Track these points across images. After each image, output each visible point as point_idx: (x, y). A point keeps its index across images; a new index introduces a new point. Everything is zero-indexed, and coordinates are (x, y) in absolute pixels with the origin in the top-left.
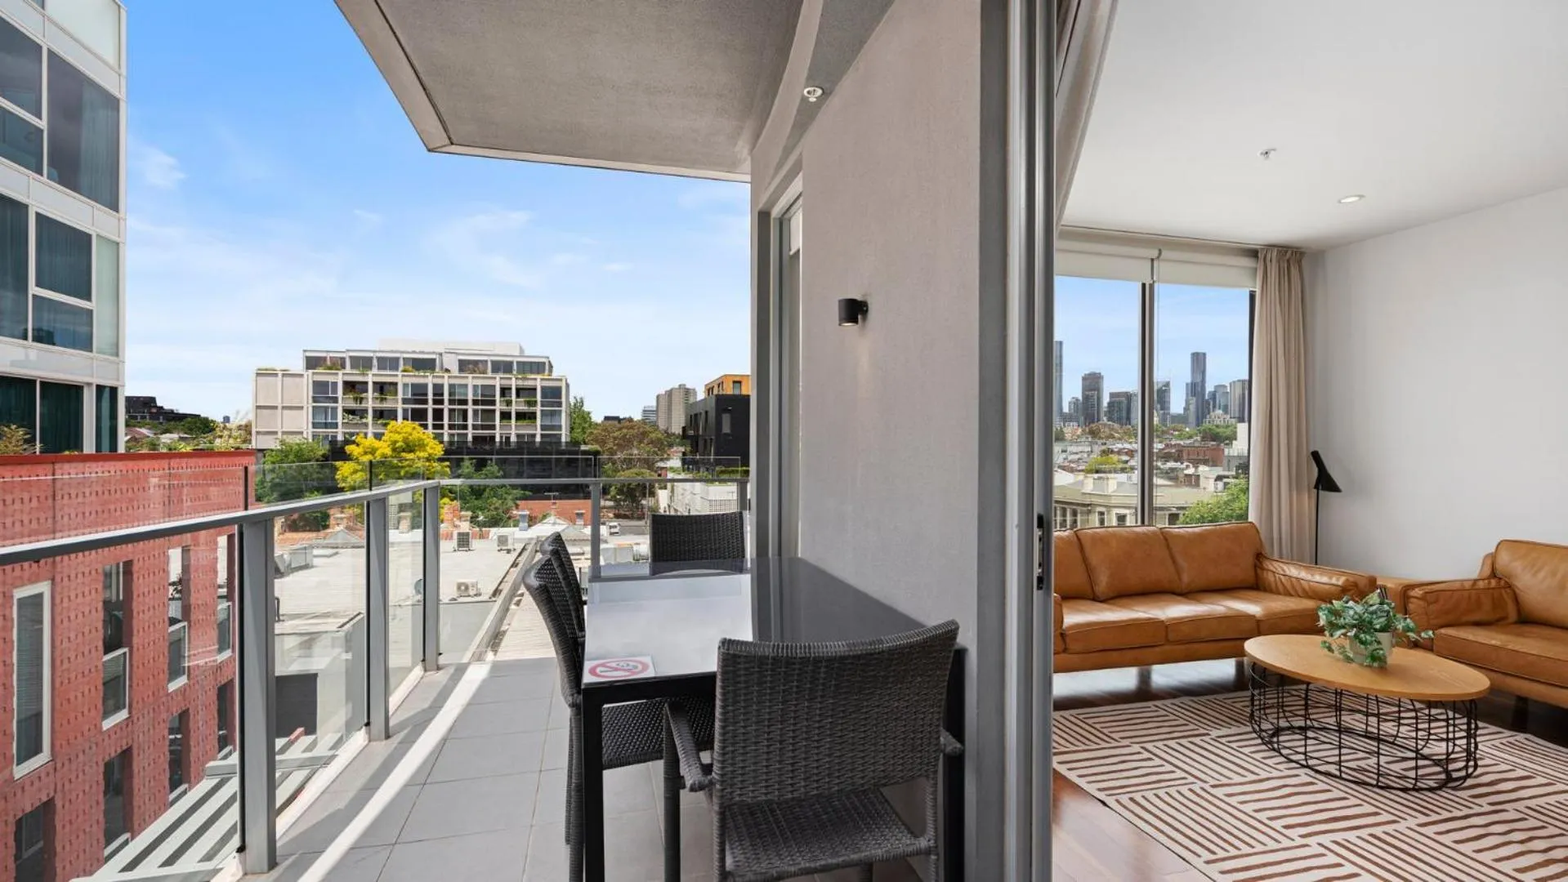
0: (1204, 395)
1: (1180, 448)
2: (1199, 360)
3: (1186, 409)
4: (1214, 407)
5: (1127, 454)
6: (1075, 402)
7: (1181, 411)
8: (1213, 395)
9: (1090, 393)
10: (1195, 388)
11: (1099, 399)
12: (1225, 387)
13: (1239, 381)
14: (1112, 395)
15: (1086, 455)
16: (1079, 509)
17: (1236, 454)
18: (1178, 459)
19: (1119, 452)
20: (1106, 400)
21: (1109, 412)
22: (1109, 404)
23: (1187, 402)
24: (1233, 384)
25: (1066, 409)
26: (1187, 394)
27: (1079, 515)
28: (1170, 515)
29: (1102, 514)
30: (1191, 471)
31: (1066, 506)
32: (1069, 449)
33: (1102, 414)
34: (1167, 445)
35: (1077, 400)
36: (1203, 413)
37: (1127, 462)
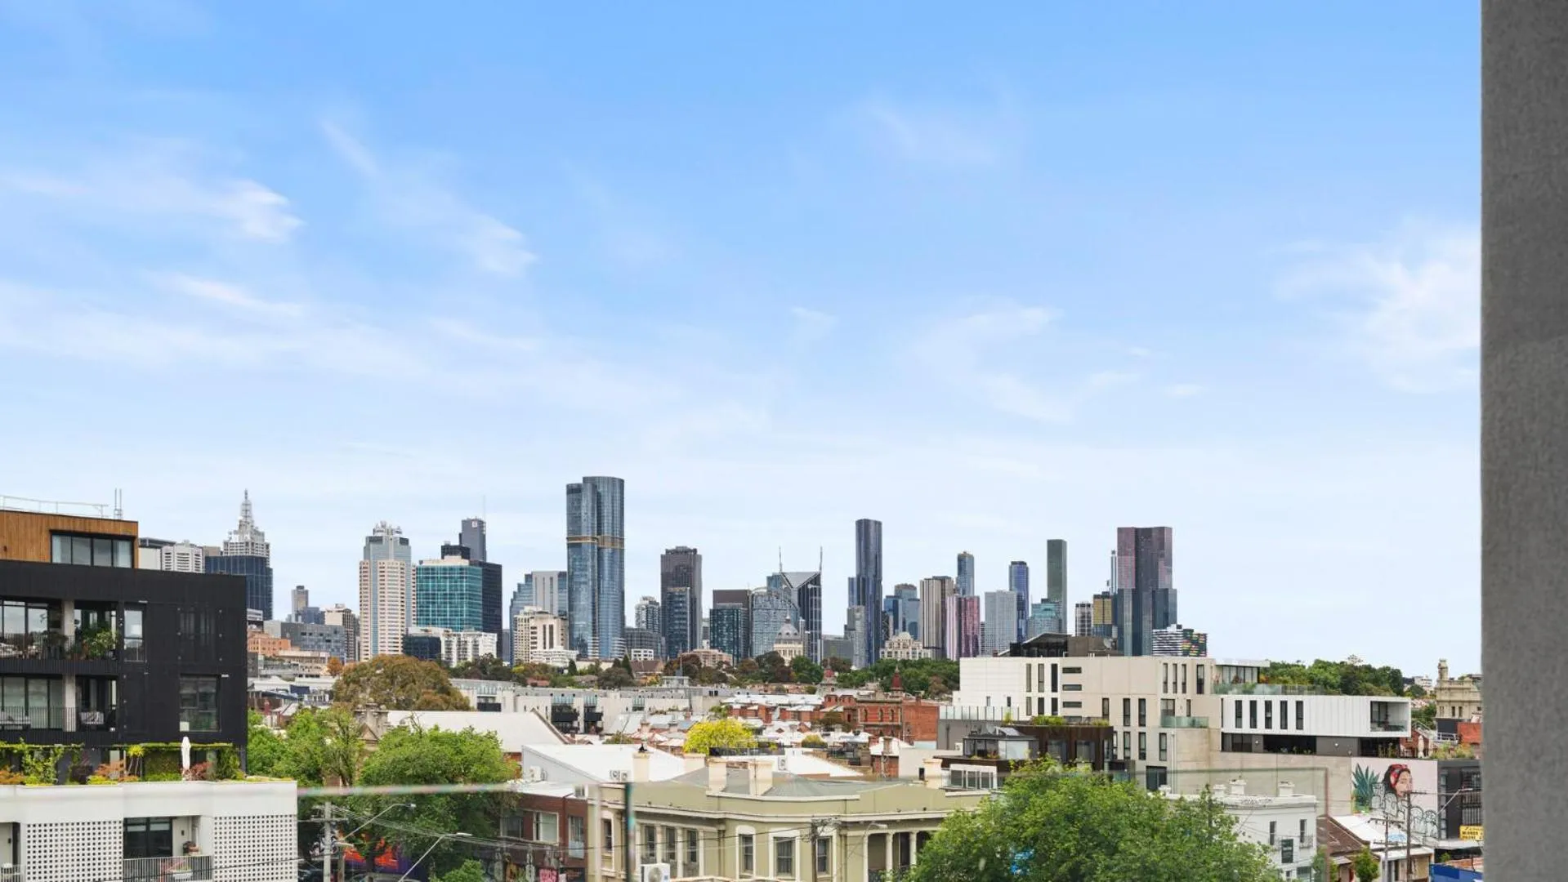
0: (878, 603)
1: (853, 705)
2: (868, 535)
3: (849, 629)
4: (896, 626)
5: (756, 714)
6: (649, 607)
7: (840, 632)
8: (894, 600)
9: (677, 590)
10: (865, 586)
11: (695, 602)
12: (912, 588)
13: (935, 578)
14: (719, 595)
15: (680, 717)
16: (701, 829)
17: (958, 717)
18: (849, 725)
19: (744, 711)
20: (707, 604)
21: (713, 629)
22: (712, 612)
23: (851, 614)
24: (926, 583)
25: (631, 622)
26: (851, 600)
27: (701, 843)
28: (871, 837)
29: (747, 839)
30: (877, 749)
31: (671, 824)
32: (649, 703)
33: (700, 633)
34: (829, 698)
35: (653, 602)
36: (877, 639)
37: (759, 731)
